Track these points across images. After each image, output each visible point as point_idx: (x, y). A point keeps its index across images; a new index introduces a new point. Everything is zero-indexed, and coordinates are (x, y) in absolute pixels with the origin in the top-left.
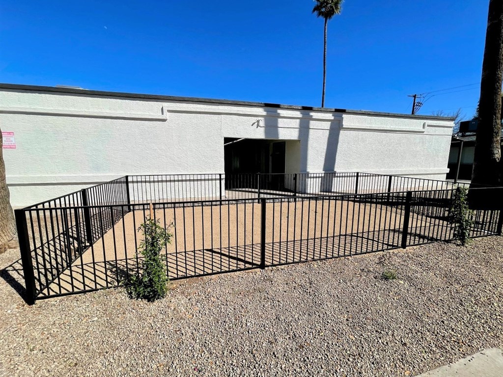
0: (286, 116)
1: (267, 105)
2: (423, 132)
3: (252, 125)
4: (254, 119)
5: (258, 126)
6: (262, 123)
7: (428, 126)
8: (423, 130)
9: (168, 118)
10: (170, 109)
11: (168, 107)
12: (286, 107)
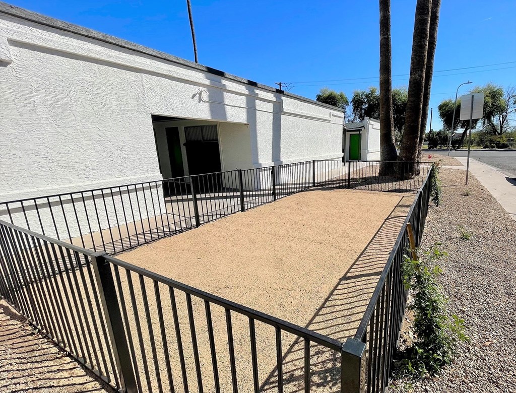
0: (232, 89)
1: (210, 71)
2: (330, 121)
3: (193, 97)
4: (195, 89)
5: (200, 100)
6: (205, 96)
7: (333, 115)
8: (330, 119)
9: (13, 58)
10: (14, 37)
11: (8, 30)
12: (232, 78)
